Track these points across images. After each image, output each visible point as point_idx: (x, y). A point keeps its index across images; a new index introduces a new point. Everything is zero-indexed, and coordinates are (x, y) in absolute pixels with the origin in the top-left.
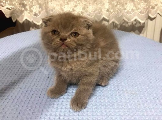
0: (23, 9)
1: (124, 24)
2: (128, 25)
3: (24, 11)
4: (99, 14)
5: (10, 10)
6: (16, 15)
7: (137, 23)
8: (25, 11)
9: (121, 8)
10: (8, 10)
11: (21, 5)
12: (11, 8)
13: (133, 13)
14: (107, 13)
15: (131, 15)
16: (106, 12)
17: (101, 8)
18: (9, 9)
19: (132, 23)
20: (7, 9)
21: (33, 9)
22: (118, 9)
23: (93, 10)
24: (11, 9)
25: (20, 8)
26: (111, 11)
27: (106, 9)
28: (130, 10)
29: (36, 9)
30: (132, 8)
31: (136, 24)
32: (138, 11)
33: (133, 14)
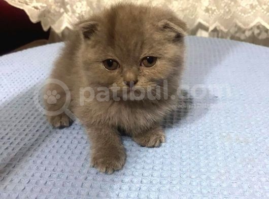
0: (62, 10)
1: (237, 35)
2: (246, 36)
3: (63, 13)
4: (192, 16)
5: (38, 10)
6: (49, 20)
7: (261, 31)
8: (65, 13)
9: (230, 4)
10: (36, 10)
11: (59, 4)
12: (41, 6)
13: (252, 11)
14: (207, 14)
15: (249, 16)
16: (204, 13)
17: (195, 5)
18: (36, 8)
19: (253, 33)
20: (33, 8)
21: (77, 7)
22: (225, 4)
23: (181, 9)
24: (40, 8)
25: (57, 9)
26: (211, 9)
27: (204, 8)
28: (248, 7)
29: (81, 8)
30: (250, 3)
31: (259, 34)
32: (263, 9)
33: (252, 13)
